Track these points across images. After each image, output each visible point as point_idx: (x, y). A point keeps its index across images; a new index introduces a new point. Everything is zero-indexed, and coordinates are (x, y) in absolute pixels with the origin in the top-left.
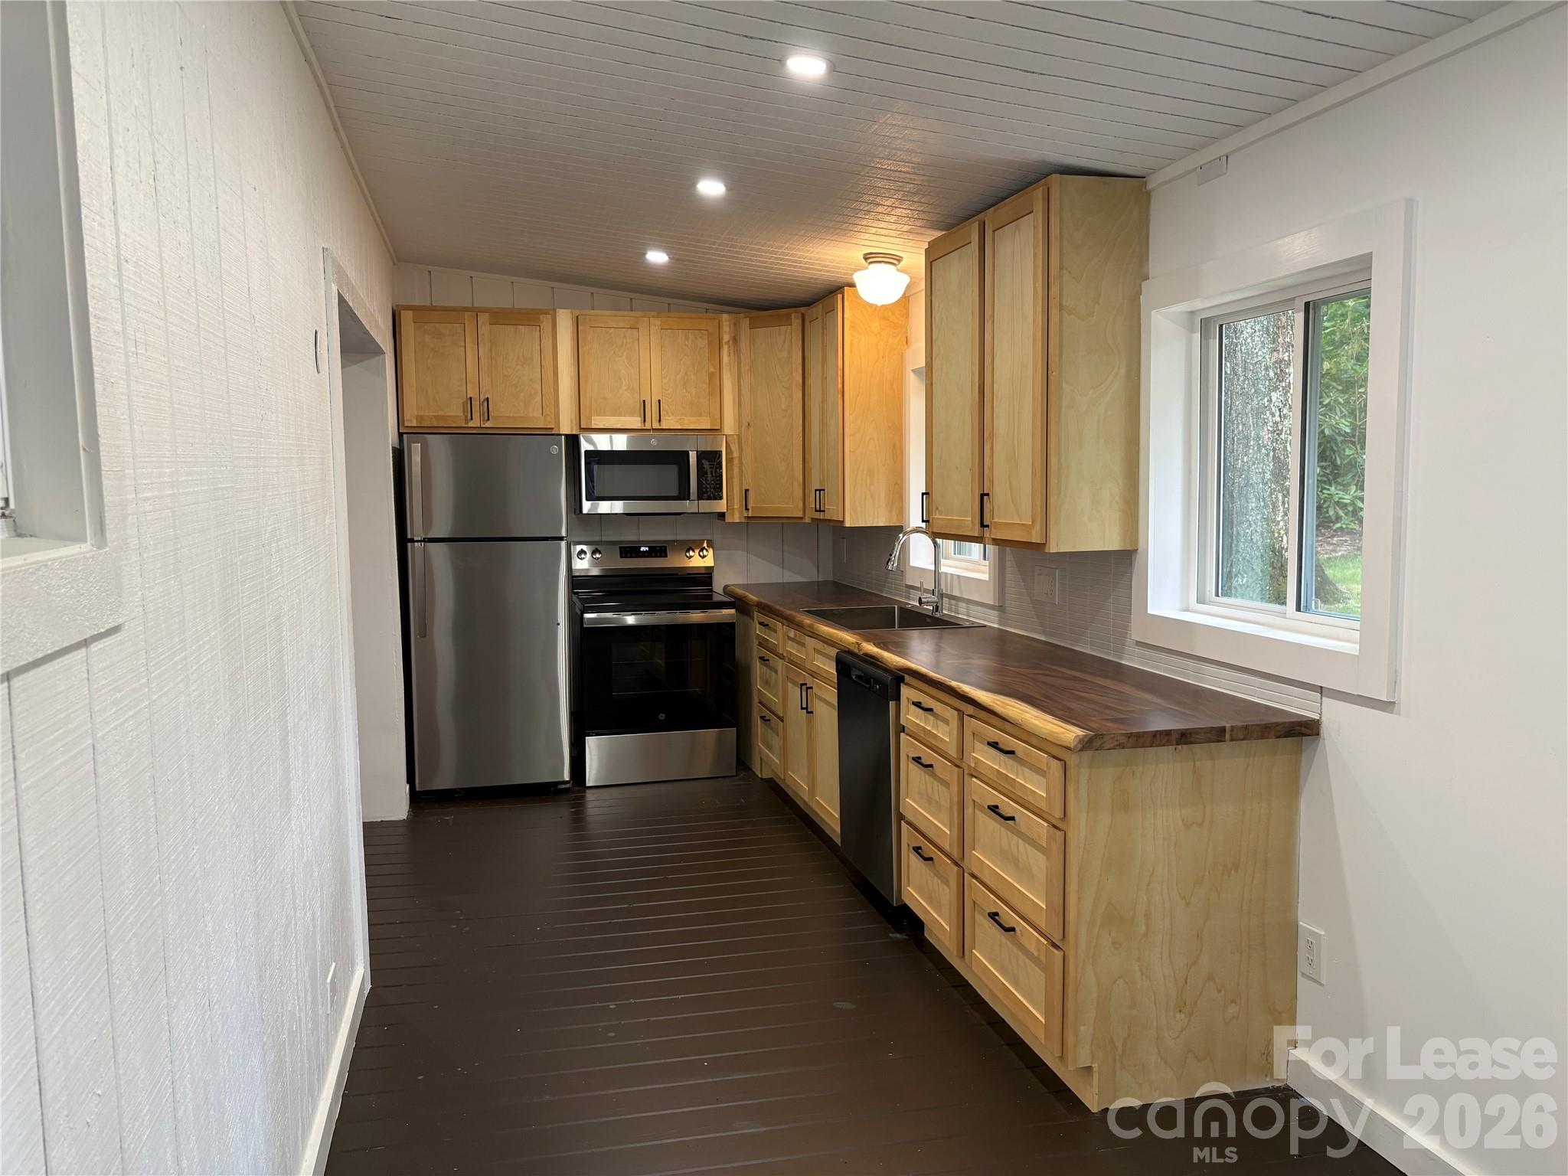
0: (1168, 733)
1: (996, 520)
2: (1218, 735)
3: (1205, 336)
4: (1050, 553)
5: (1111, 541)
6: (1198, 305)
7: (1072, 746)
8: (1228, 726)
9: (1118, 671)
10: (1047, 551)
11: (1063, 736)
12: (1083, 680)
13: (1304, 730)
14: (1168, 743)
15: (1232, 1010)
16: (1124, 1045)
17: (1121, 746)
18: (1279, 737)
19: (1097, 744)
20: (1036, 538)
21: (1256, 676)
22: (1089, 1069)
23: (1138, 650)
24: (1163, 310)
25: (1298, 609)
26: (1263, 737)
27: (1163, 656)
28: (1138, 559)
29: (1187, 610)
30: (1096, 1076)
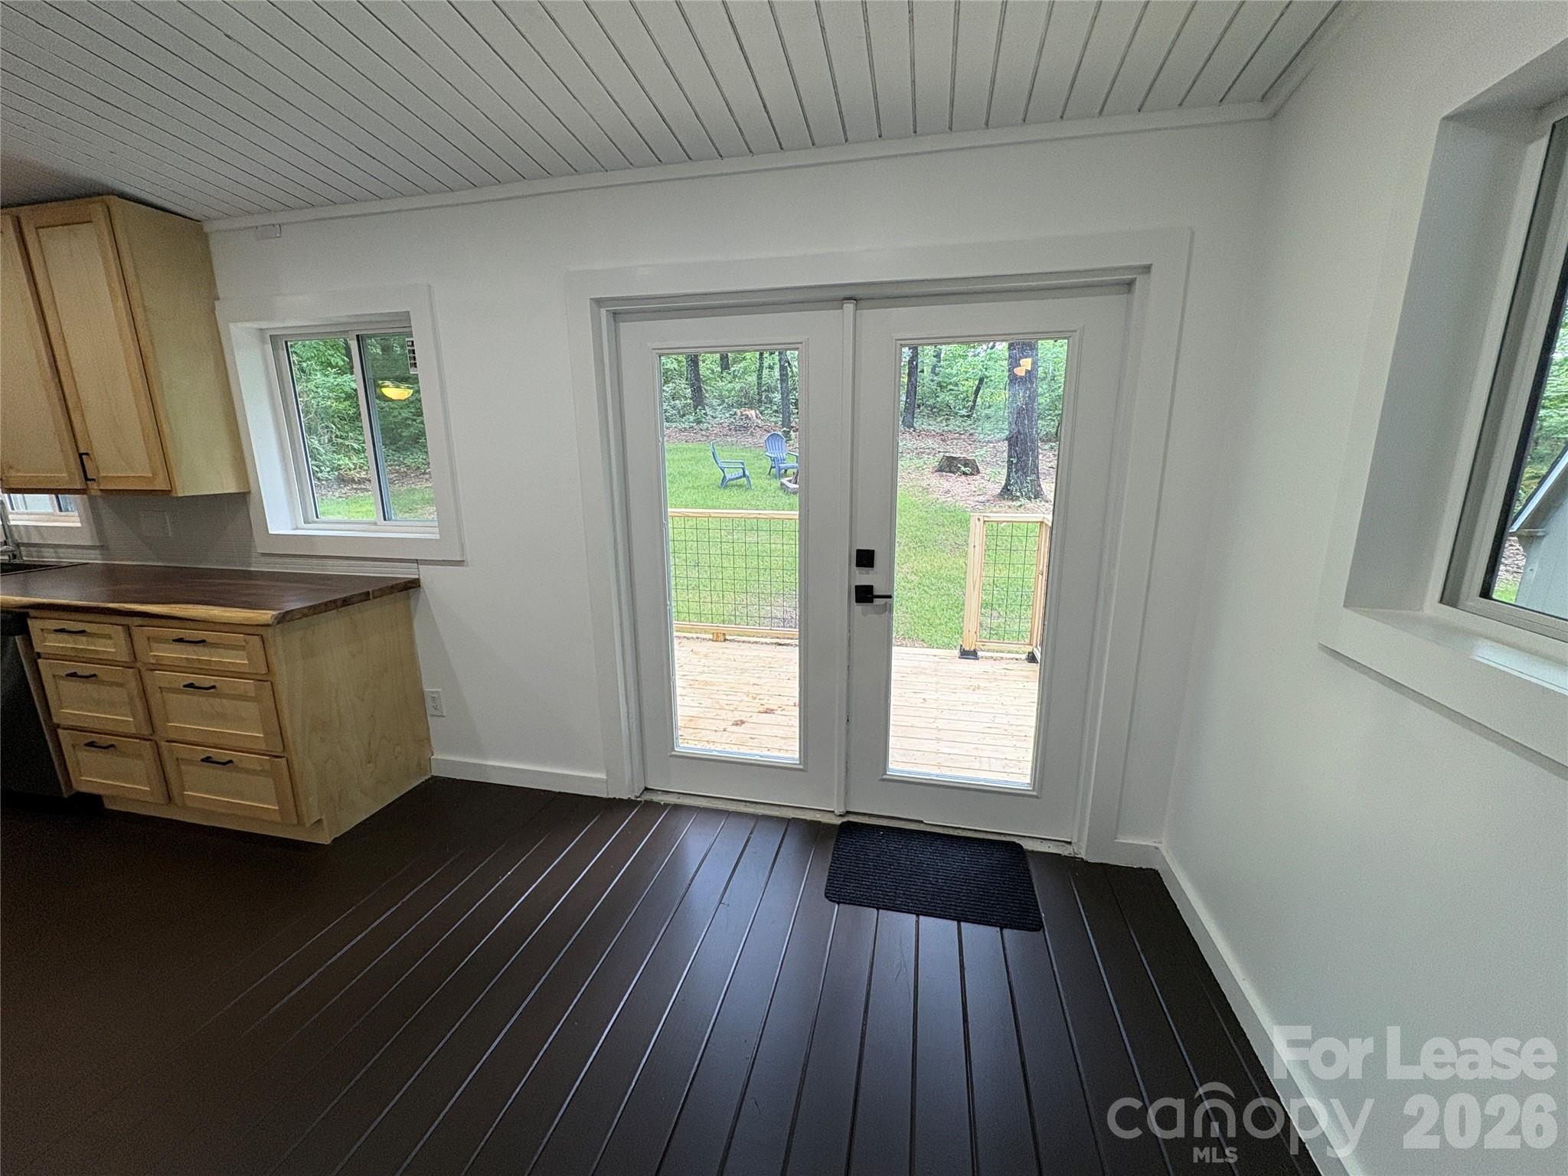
0: (335, 601)
1: (102, 475)
2: (366, 597)
3: (275, 349)
4: (177, 497)
5: (230, 487)
6: (264, 325)
7: (270, 623)
8: (370, 590)
9: (250, 575)
10: (175, 495)
11: (259, 618)
12: (234, 584)
13: (412, 585)
14: (337, 607)
15: (398, 749)
16: (340, 797)
17: (306, 615)
18: (401, 591)
19: (288, 618)
20: (160, 484)
21: (368, 561)
22: (319, 821)
23: (263, 559)
24: (239, 325)
25: (385, 519)
26: (391, 593)
27: (287, 560)
28: (253, 498)
29: (297, 529)
30: (325, 823)
